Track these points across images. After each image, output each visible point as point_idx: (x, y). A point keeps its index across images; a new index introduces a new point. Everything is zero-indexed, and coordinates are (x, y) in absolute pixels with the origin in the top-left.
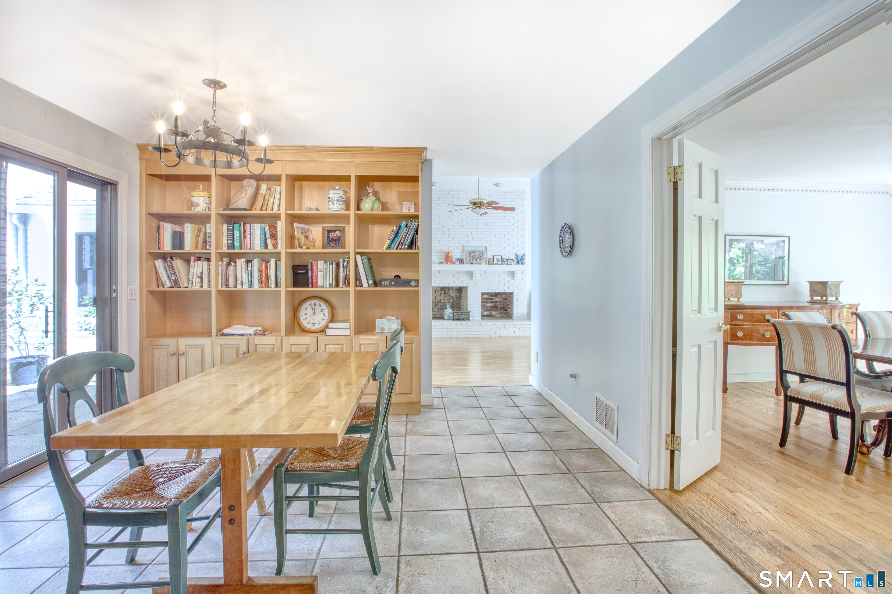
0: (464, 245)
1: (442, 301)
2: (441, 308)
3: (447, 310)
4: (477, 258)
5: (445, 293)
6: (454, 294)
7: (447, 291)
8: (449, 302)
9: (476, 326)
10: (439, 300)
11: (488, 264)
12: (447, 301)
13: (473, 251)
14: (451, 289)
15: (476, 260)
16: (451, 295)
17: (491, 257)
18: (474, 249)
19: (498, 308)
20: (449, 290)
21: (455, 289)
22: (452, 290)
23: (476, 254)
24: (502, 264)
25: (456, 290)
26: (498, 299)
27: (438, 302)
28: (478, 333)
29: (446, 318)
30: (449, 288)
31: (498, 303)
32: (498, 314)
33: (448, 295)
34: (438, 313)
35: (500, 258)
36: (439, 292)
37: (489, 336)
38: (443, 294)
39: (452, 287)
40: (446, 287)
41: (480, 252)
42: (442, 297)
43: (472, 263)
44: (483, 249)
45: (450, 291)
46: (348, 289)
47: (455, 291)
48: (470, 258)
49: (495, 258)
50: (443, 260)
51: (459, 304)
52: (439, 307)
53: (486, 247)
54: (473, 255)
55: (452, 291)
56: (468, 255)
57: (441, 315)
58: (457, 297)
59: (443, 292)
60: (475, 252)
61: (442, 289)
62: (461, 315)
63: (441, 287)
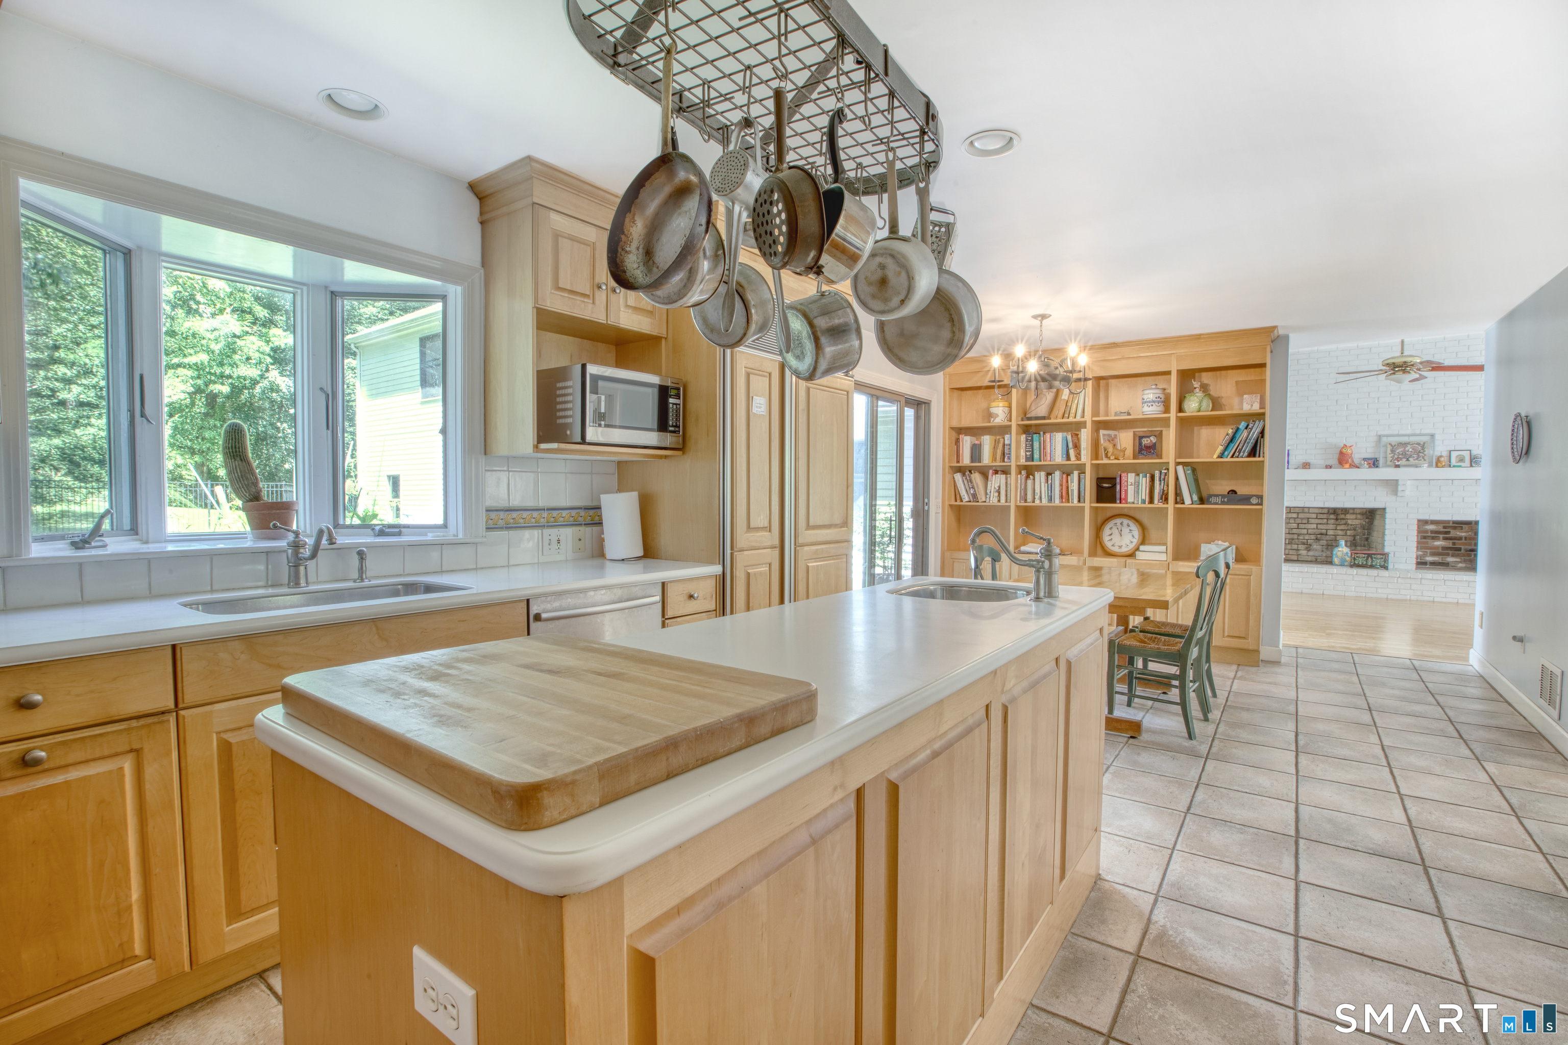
0: (1379, 433)
1: (1330, 532)
2: (1328, 545)
3: (1340, 549)
4: (1410, 456)
5: (1337, 519)
6: (1357, 522)
7: (1342, 516)
8: (1346, 535)
9: (1400, 580)
10: (1324, 531)
11: (1437, 466)
12: (1340, 533)
13: (1401, 443)
14: (1351, 511)
15: (1408, 460)
16: (1350, 522)
17: (1445, 454)
18: (1405, 439)
19: (1463, 551)
20: (1345, 514)
21: (1358, 511)
22: (1354, 514)
23: (1407, 449)
24: (1471, 466)
25: (1362, 514)
26: (1463, 534)
27: (1322, 534)
28: (1403, 592)
29: (1337, 563)
30: (1346, 511)
31: (1463, 541)
32: (1460, 562)
33: (1343, 522)
34: (1320, 553)
35: (1466, 455)
36: (1325, 516)
37: (1431, 599)
38: (1332, 521)
39: (1354, 509)
40: (1339, 509)
41: (1419, 444)
42: (1331, 527)
43: (1397, 466)
44: (1425, 439)
45: (1348, 516)
46: (1165, 506)
47: (1359, 516)
48: (1392, 457)
49: (1454, 455)
50: (1334, 461)
51: (1367, 539)
52: (1324, 542)
53: (1432, 436)
54: (1400, 450)
55: (1353, 516)
56: (1389, 452)
57: (1326, 557)
58: (1363, 527)
59: (1332, 516)
60: (1405, 444)
61: (1331, 511)
62: (1367, 559)
63: (1329, 509)
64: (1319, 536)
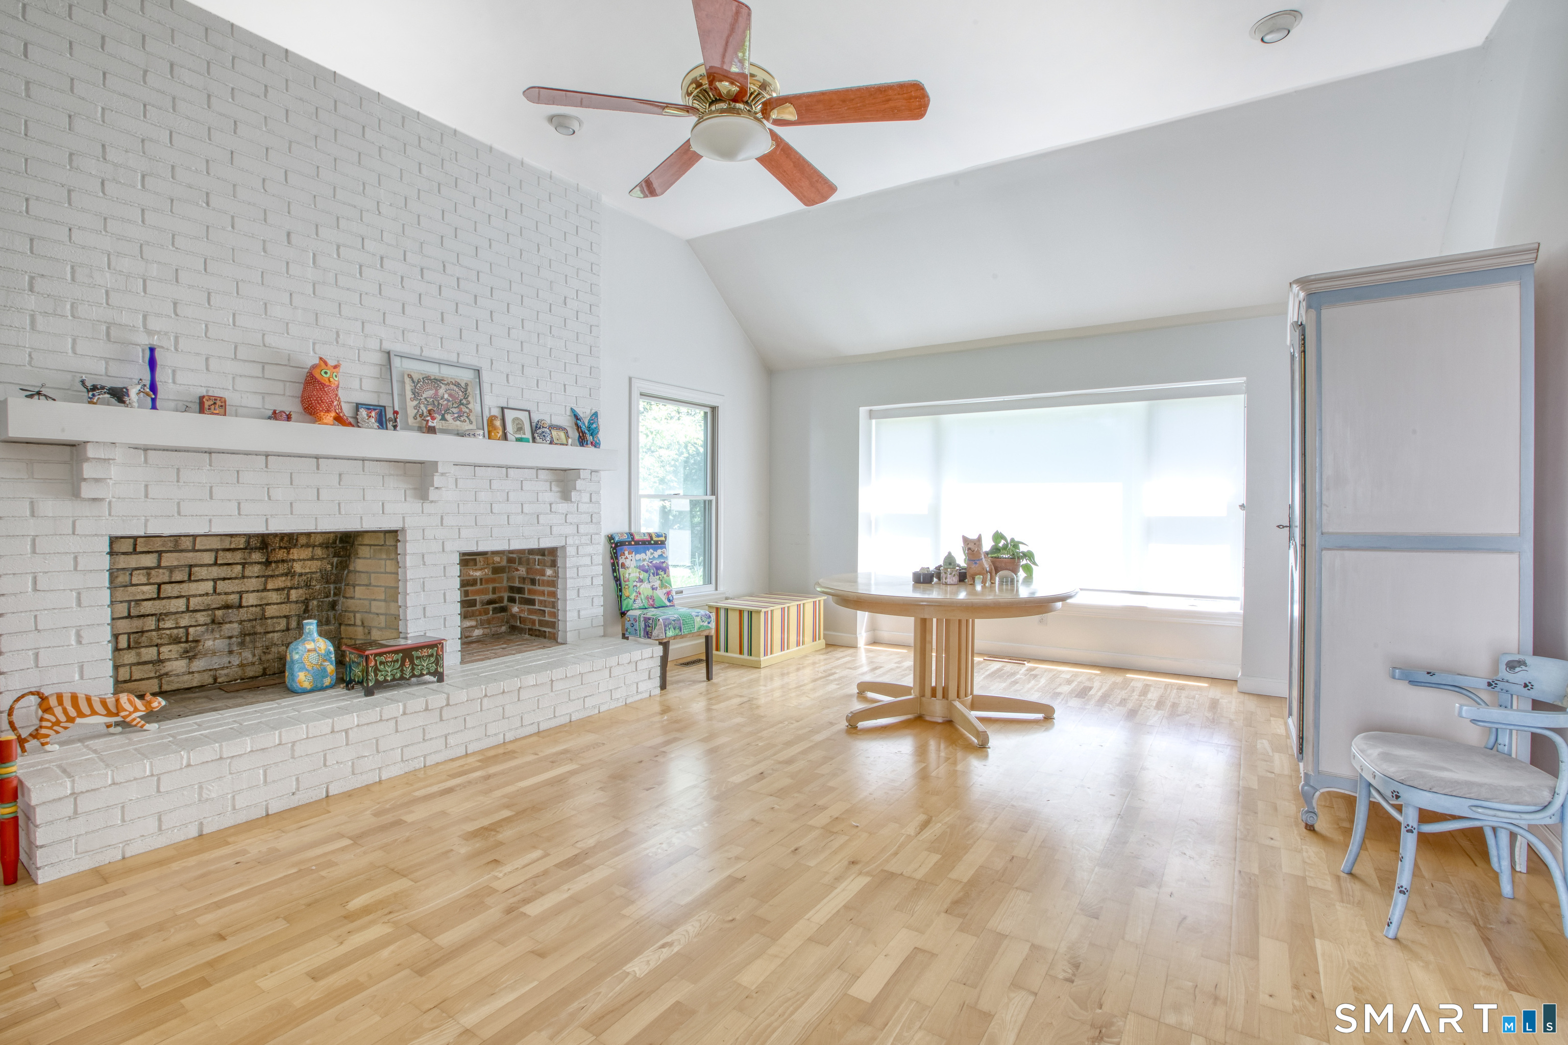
0: (387, 346)
1: (250, 599)
2: (243, 634)
3: (310, 646)
4: (447, 410)
5: (268, 563)
6: (314, 566)
7: (281, 554)
8: (288, 601)
9: (485, 701)
10: (234, 598)
11: (489, 438)
12: (274, 597)
13: (428, 378)
14: (303, 541)
15: (443, 419)
16: (298, 568)
17: (496, 412)
18: (433, 370)
19: (478, 606)
20: (288, 549)
21: (319, 540)
22: (307, 546)
23: (441, 391)
24: (533, 441)
25: (325, 545)
26: (478, 574)
27: (227, 607)
28: (492, 730)
29: (307, 685)
30: (290, 540)
31: (478, 587)
32: (476, 627)
33: (282, 568)
34: (225, 660)
35: (526, 416)
36: (238, 557)
38: (256, 569)
39: (309, 534)
40: (274, 535)
41: (457, 385)
42: (253, 584)
43: (432, 430)
44: (465, 376)
45: (295, 553)
47: (319, 552)
48: (416, 407)
49: (510, 415)
50: (292, 405)
51: (333, 605)
52: (234, 629)
53: (478, 371)
54: (428, 393)
55: (306, 553)
56: (409, 395)
57: (242, 665)
58: (326, 578)
59: (257, 556)
60: (436, 382)
61: (253, 542)
62: (403, 664)
63: (249, 536)
64: (219, 613)
